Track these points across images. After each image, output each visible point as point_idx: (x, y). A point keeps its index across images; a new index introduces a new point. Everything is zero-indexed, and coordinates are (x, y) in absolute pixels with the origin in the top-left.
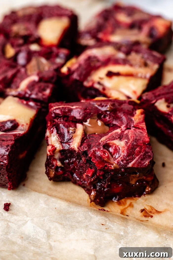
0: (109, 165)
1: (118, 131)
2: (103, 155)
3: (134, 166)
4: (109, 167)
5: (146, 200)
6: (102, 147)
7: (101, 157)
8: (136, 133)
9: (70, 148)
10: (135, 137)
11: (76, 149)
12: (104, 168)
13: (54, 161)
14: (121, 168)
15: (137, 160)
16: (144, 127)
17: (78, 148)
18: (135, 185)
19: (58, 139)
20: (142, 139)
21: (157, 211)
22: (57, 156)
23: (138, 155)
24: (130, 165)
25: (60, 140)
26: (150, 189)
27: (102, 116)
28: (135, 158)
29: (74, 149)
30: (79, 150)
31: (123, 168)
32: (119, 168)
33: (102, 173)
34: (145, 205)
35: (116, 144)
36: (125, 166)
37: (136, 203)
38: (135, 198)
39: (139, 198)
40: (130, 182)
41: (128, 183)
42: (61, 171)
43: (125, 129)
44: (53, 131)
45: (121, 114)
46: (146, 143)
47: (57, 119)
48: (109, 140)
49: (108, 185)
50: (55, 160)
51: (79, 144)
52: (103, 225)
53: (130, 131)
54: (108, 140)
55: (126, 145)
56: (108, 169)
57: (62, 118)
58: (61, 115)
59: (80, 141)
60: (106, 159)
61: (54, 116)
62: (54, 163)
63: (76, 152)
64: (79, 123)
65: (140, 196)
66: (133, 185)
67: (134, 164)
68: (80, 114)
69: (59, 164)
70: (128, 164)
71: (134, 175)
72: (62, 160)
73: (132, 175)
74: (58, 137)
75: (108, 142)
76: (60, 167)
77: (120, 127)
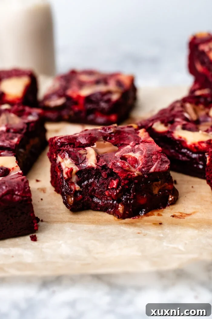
0: (132, 174)
1: (129, 147)
2: (123, 165)
3: (156, 171)
4: (132, 175)
5: (172, 209)
6: (119, 159)
7: (122, 168)
8: (146, 146)
9: (87, 167)
10: (147, 148)
11: (95, 166)
12: (128, 177)
13: (72, 185)
14: (144, 175)
15: (157, 166)
16: (152, 141)
17: (96, 164)
18: (158, 195)
19: (72, 162)
20: (154, 149)
21: (186, 214)
22: (74, 179)
23: (156, 162)
24: (152, 170)
25: (74, 163)
26: (173, 198)
27: (108, 138)
28: (154, 164)
29: (91, 166)
30: (98, 165)
31: (146, 174)
32: (142, 175)
33: (126, 182)
34: (173, 213)
35: (131, 156)
36: (147, 172)
37: (163, 213)
38: (160, 210)
39: (164, 209)
40: (152, 191)
41: (151, 193)
42: (80, 195)
43: (134, 145)
44: (64, 155)
45: (126, 134)
46: (160, 152)
47: (64, 147)
48: (124, 153)
49: (134, 196)
50: (72, 183)
51: (95, 161)
52: (139, 233)
53: (140, 145)
54: (122, 153)
55: (141, 155)
56: (131, 177)
57: (68, 145)
58: (67, 143)
59: (96, 159)
60: (127, 168)
61: (60, 145)
62: (73, 187)
63: (95, 169)
64: (87, 147)
65: (164, 207)
66: (156, 194)
67: (155, 169)
68: (85, 138)
69: (77, 187)
70: (150, 169)
71: (156, 183)
72: (79, 183)
73: (154, 183)
74: (71, 160)
75: (123, 155)
76: (79, 191)
77: (129, 144)
